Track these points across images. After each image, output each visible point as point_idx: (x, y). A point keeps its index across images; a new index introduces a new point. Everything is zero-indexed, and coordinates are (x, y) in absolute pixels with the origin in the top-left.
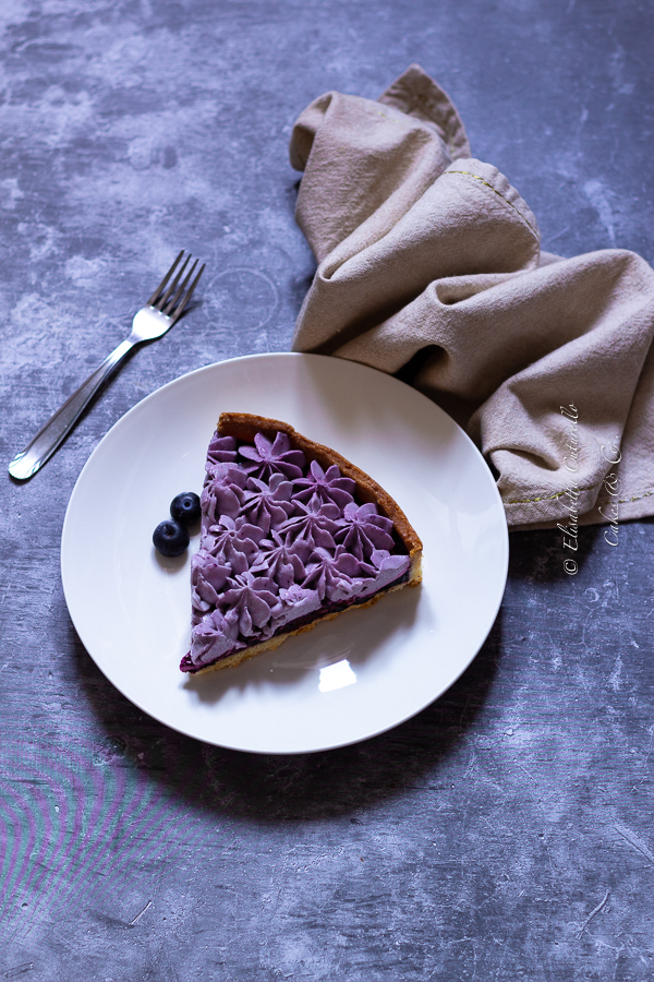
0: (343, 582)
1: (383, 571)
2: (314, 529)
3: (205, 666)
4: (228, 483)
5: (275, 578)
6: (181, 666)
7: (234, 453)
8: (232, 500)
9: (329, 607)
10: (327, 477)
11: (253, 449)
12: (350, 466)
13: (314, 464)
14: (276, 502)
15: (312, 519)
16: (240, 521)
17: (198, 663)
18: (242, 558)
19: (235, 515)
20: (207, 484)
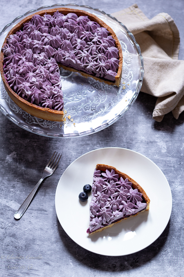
0: (129, 210)
1: (140, 207)
2: (122, 196)
3: (93, 231)
4: (99, 183)
5: (112, 209)
6: (87, 232)
7: (100, 174)
8: (100, 188)
9: (125, 216)
10: (125, 182)
11: (105, 174)
12: (131, 179)
13: (121, 178)
14: (112, 188)
15: (121, 193)
16: (102, 194)
17: (92, 231)
18: (103, 204)
19: (101, 192)
20: (94, 183)
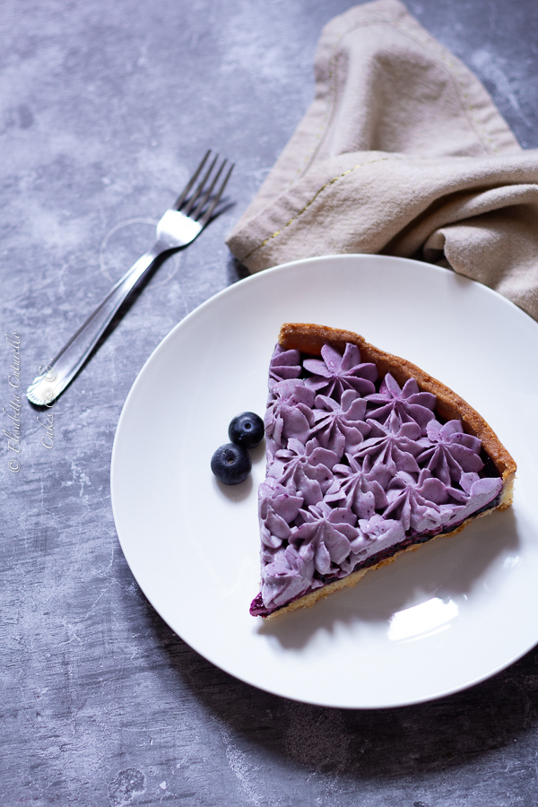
0: (430, 511)
1: (474, 496)
2: (394, 452)
3: (278, 608)
4: (295, 402)
5: (354, 508)
6: (251, 610)
7: (299, 368)
8: (301, 421)
9: (414, 537)
10: (405, 392)
11: (321, 363)
12: (429, 379)
14: (350, 422)
15: (392, 440)
16: (310, 445)
17: (271, 607)
18: (315, 487)
19: (304, 437)
20: (271, 404)
